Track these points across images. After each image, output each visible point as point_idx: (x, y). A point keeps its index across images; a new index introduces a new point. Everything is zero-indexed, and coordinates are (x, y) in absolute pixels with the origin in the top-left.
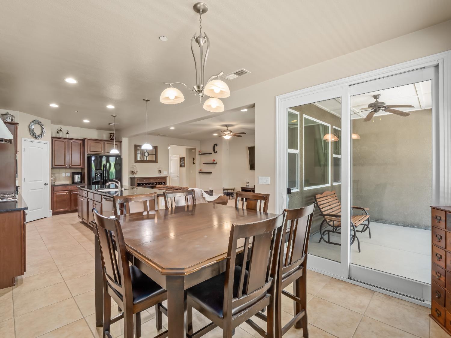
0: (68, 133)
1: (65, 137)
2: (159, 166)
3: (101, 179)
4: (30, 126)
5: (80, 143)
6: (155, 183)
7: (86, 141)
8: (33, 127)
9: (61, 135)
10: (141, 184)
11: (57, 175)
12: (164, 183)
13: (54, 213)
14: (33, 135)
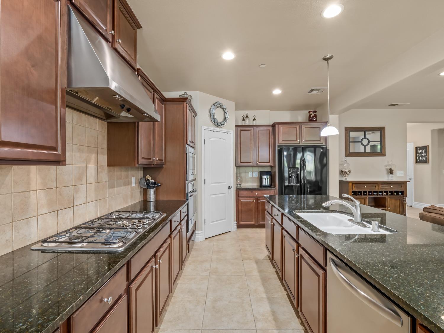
0: (254, 119)
1: (251, 124)
2: (388, 162)
3: (297, 182)
4: (211, 109)
5: (269, 131)
6: (385, 192)
7: (276, 126)
8: (213, 111)
9: (247, 122)
10: (359, 192)
11: (243, 175)
12: (402, 192)
13: (239, 227)
14: (215, 122)
